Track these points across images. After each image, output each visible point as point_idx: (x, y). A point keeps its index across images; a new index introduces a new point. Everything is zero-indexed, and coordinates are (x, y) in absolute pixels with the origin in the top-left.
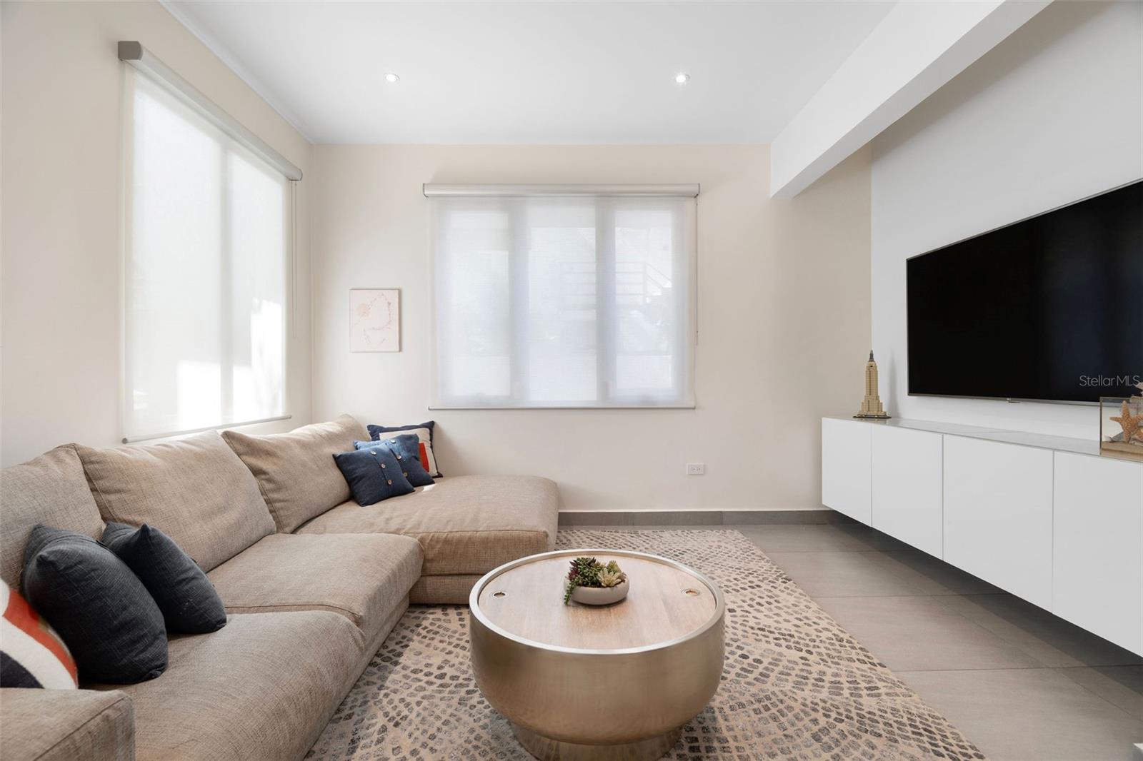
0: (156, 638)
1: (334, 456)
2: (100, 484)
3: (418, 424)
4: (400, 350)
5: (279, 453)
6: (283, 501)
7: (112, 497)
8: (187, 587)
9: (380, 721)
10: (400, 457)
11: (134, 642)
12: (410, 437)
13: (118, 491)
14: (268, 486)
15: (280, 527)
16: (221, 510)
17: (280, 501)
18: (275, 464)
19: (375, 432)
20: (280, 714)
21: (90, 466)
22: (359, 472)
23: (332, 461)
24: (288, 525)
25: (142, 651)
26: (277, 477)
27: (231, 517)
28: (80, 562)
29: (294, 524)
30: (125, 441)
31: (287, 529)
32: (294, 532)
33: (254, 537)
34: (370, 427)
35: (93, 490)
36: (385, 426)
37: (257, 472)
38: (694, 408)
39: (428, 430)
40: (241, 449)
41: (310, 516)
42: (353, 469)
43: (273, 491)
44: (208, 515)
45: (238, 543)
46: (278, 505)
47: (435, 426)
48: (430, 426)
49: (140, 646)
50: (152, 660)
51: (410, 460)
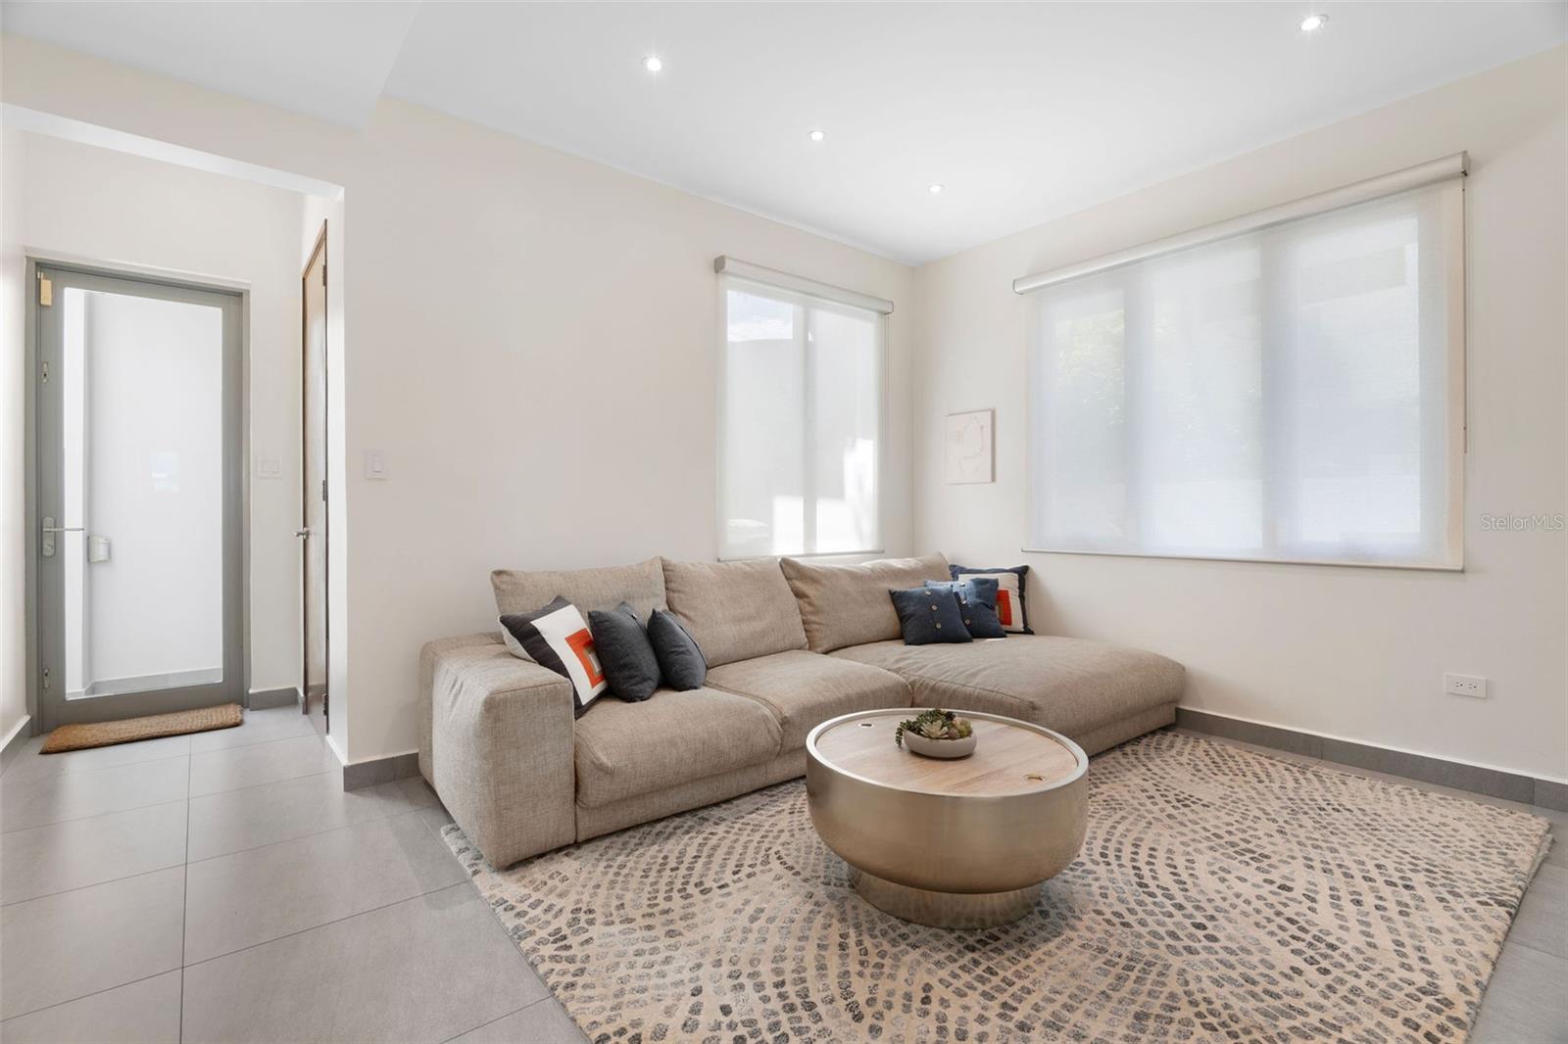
0: (645, 680)
1: (890, 591)
2: (672, 585)
3: (1007, 568)
4: (993, 479)
5: (824, 582)
6: (819, 624)
7: (676, 595)
8: (676, 657)
9: (787, 806)
10: (964, 602)
11: (631, 678)
12: (986, 581)
13: (679, 592)
14: (808, 608)
15: (811, 646)
16: (751, 618)
17: (816, 623)
18: (818, 590)
19: (956, 571)
20: (672, 743)
21: (667, 573)
22: (910, 609)
23: (888, 596)
24: (819, 646)
25: (635, 685)
26: (816, 602)
27: (758, 626)
28: (607, 621)
29: (826, 646)
30: (719, 560)
31: (819, 650)
32: (826, 653)
33: (779, 646)
34: (952, 567)
35: (667, 589)
36: (968, 568)
37: (799, 595)
38: (1462, 571)
39: (1016, 575)
40: (792, 573)
41: (844, 643)
42: (905, 607)
43: (813, 613)
44: (739, 620)
45: (761, 647)
46: (815, 626)
47: (1029, 572)
48: (1023, 573)
49: (633, 681)
50: (638, 692)
51: (976, 606)
